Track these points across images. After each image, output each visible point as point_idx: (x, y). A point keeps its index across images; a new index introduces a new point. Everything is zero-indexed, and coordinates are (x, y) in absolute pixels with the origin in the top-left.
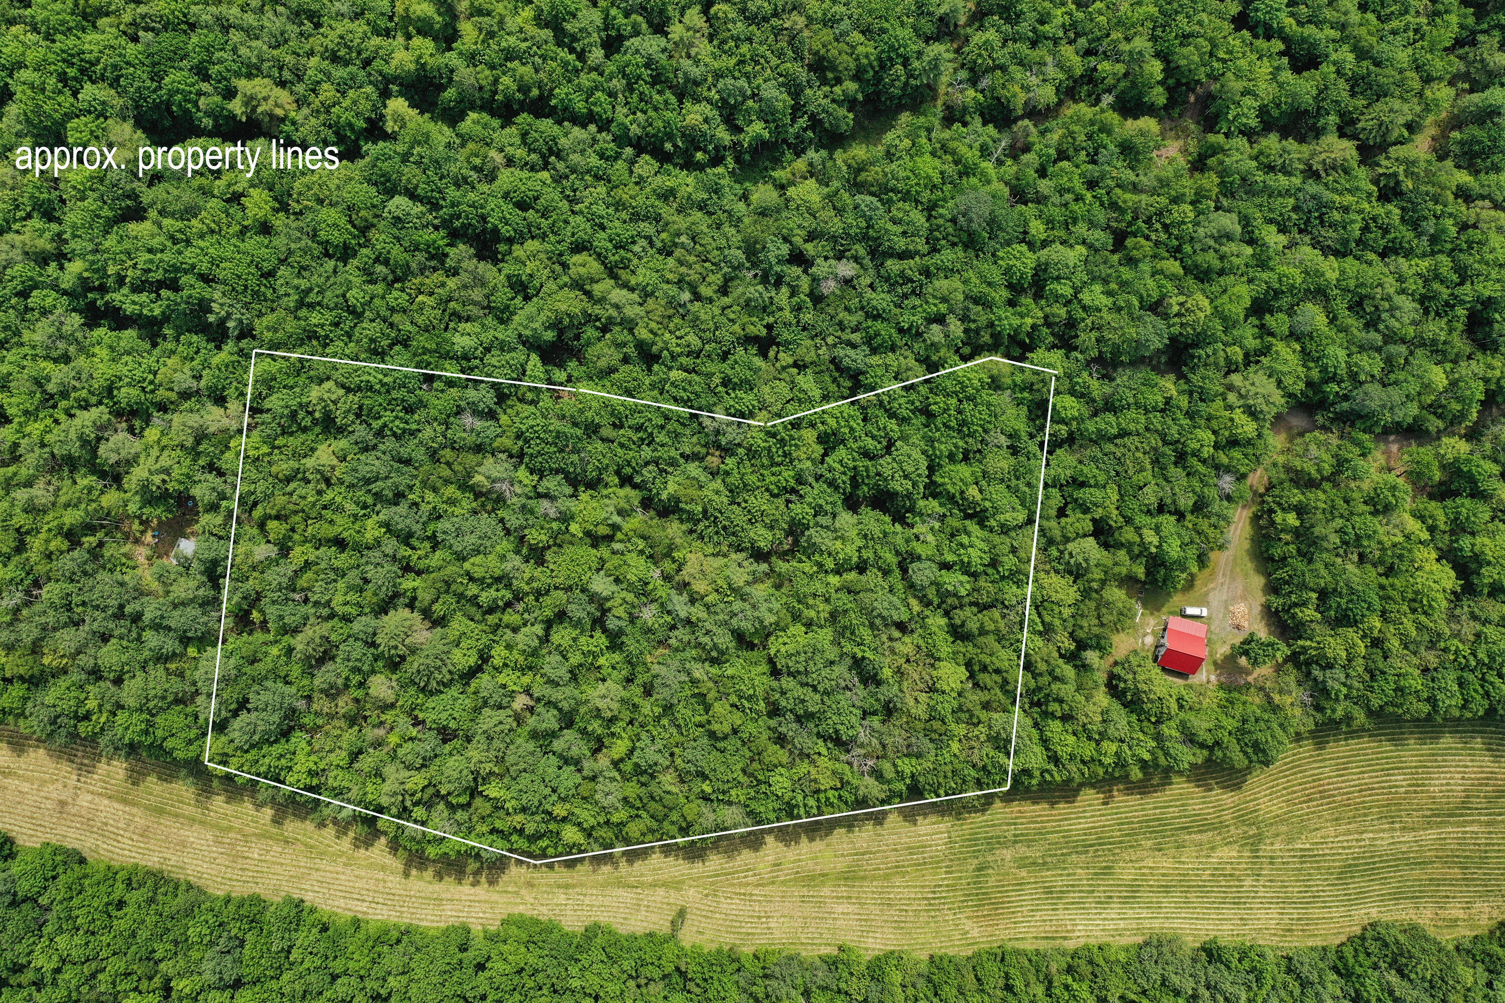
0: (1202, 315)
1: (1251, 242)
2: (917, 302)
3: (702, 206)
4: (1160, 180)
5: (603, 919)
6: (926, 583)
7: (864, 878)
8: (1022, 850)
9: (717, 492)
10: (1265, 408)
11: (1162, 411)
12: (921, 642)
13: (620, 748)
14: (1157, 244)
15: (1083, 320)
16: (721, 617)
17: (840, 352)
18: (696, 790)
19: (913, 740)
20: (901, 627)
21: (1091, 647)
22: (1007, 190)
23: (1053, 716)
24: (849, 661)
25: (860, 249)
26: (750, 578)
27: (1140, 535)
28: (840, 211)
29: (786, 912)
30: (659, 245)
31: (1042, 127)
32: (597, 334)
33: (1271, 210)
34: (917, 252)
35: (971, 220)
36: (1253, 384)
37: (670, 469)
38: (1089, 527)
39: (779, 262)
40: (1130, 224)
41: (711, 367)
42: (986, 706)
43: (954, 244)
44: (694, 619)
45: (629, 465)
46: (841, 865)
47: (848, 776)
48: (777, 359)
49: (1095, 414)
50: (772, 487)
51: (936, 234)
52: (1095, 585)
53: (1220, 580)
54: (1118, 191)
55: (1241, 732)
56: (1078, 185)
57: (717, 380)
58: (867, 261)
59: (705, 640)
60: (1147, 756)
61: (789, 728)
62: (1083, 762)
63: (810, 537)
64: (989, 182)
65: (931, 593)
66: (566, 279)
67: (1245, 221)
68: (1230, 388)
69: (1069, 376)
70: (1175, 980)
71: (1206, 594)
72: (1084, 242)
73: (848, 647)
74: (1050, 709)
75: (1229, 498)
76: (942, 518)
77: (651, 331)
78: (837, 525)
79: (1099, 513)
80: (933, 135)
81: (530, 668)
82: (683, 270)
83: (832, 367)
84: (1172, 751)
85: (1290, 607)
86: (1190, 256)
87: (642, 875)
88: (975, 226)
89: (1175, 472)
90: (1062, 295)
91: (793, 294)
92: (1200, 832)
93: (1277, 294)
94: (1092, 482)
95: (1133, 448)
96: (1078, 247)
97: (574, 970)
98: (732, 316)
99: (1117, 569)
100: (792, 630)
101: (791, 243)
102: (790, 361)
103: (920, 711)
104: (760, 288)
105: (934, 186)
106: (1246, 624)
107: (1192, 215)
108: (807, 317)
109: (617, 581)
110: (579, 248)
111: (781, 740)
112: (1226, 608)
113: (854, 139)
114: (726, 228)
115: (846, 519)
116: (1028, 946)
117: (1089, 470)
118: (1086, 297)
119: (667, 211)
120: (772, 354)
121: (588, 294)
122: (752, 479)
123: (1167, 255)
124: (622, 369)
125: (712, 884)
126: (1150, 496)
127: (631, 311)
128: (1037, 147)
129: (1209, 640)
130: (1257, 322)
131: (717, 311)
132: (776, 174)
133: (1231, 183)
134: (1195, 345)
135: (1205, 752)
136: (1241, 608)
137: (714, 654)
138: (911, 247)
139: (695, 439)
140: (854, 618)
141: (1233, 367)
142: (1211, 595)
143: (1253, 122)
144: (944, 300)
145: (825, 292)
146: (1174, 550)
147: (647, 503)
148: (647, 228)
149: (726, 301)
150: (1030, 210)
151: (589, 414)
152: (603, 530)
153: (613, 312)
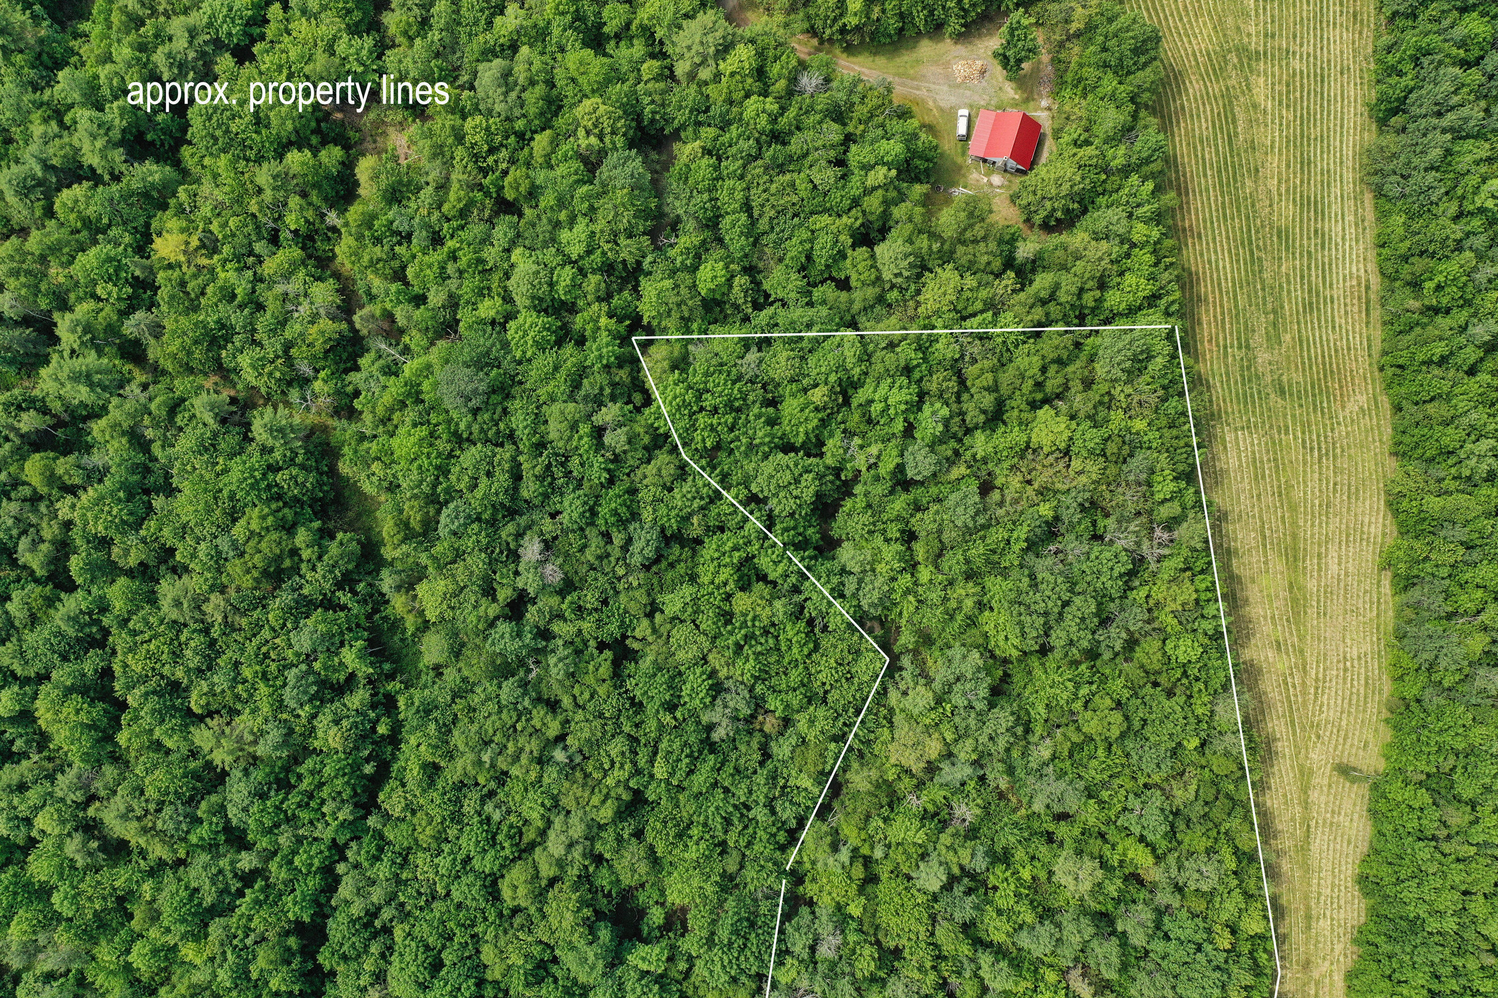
0: (602, 108)
1: (514, 47)
2: (576, 460)
3: (446, 730)
4: (434, 156)
5: (1349, 870)
6: (933, 459)
7: (1294, 537)
8: (1258, 339)
9: (812, 722)
10: (719, 34)
11: (719, 159)
12: (1006, 465)
13: (1141, 858)
14: (512, 161)
15: (604, 253)
16: (972, 722)
17: (636, 560)
18: (1195, 756)
19: (1132, 478)
20: (986, 488)
21: (1012, 252)
22: (441, 344)
23: (1099, 301)
24: (1030, 558)
25: (507, 531)
26: (922, 681)
27: (875, 189)
28: (458, 555)
29: (1339, 636)
30: (493, 785)
31: (365, 298)
32: (604, 871)
33: (476, 23)
34: (514, 459)
35: (475, 391)
36: (689, 48)
37: (782, 782)
38: (862, 252)
39: (519, 635)
40: (487, 194)
41: (651, 725)
42: (1088, 384)
43: (505, 411)
44: (974, 757)
45: (774, 835)
46: (1278, 565)
47: (1177, 562)
48: (644, 639)
49: (720, 240)
50: (806, 651)
51: (490, 434)
52: (936, 246)
53: (923, 93)
54: (446, 208)
55: (1122, 71)
56: (437, 256)
57: (667, 719)
58: (523, 520)
59: (1002, 743)
60: (1150, 185)
61: (1116, 636)
62: (1156, 265)
63: (872, 605)
64: (429, 367)
65: (946, 450)
66: (532, 910)
67: (489, 53)
68: (692, 76)
69: (673, 272)
71: (941, 110)
72: (508, 251)
73: (1011, 558)
74: (1091, 304)
75: (827, 80)
76: (848, 434)
77: (604, 802)
78: (857, 569)
79: (846, 239)
80: (368, 433)
81: (1036, 971)
82: (524, 759)
83: (654, 569)
84: (1144, 155)
85: (963, 9)
86: (529, 122)
87: (1293, 819)
88: (483, 387)
89: (796, 145)
90: (573, 280)
91: (560, 616)
92: (1234, 121)
93: (578, 17)
94: (808, 246)
95: (764, 196)
96: (513, 258)
98: (587, 695)
99: (918, 219)
100: (989, 628)
101: (497, 618)
102: (645, 622)
103: (1094, 468)
104: (552, 660)
105: (431, 434)
106: (979, 63)
107: (478, 119)
108: (590, 599)
109: (923, 856)
110: (493, 893)
111: (1131, 644)
112: (959, 86)
113: (370, 529)
114: (475, 700)
115: (846, 554)
116: (1378, 334)
117: (794, 249)
118: (576, 251)
119: (452, 774)
120: (636, 646)
121: (552, 882)
122: (795, 676)
123: (526, 150)
124: (650, 840)
125: (1303, 729)
126: (825, 176)
127: (577, 830)
128: (388, 306)
129: (998, 107)
130: (613, 43)
131: (580, 716)
132: (410, 630)
133: (441, 70)
134: (639, 117)
135: (1143, 113)
136: (960, 69)
137: (1020, 730)
138: (507, 466)
139: (743, 748)
140: (977, 551)
141: (667, 72)
142: (942, 104)
143: (368, 42)
144: (574, 427)
145: (559, 576)
146: (894, 148)
147: (825, 811)
148: (469, 806)
149: (566, 701)
150: (465, 316)
151: (709, 889)
152: (858, 872)
153: (577, 853)
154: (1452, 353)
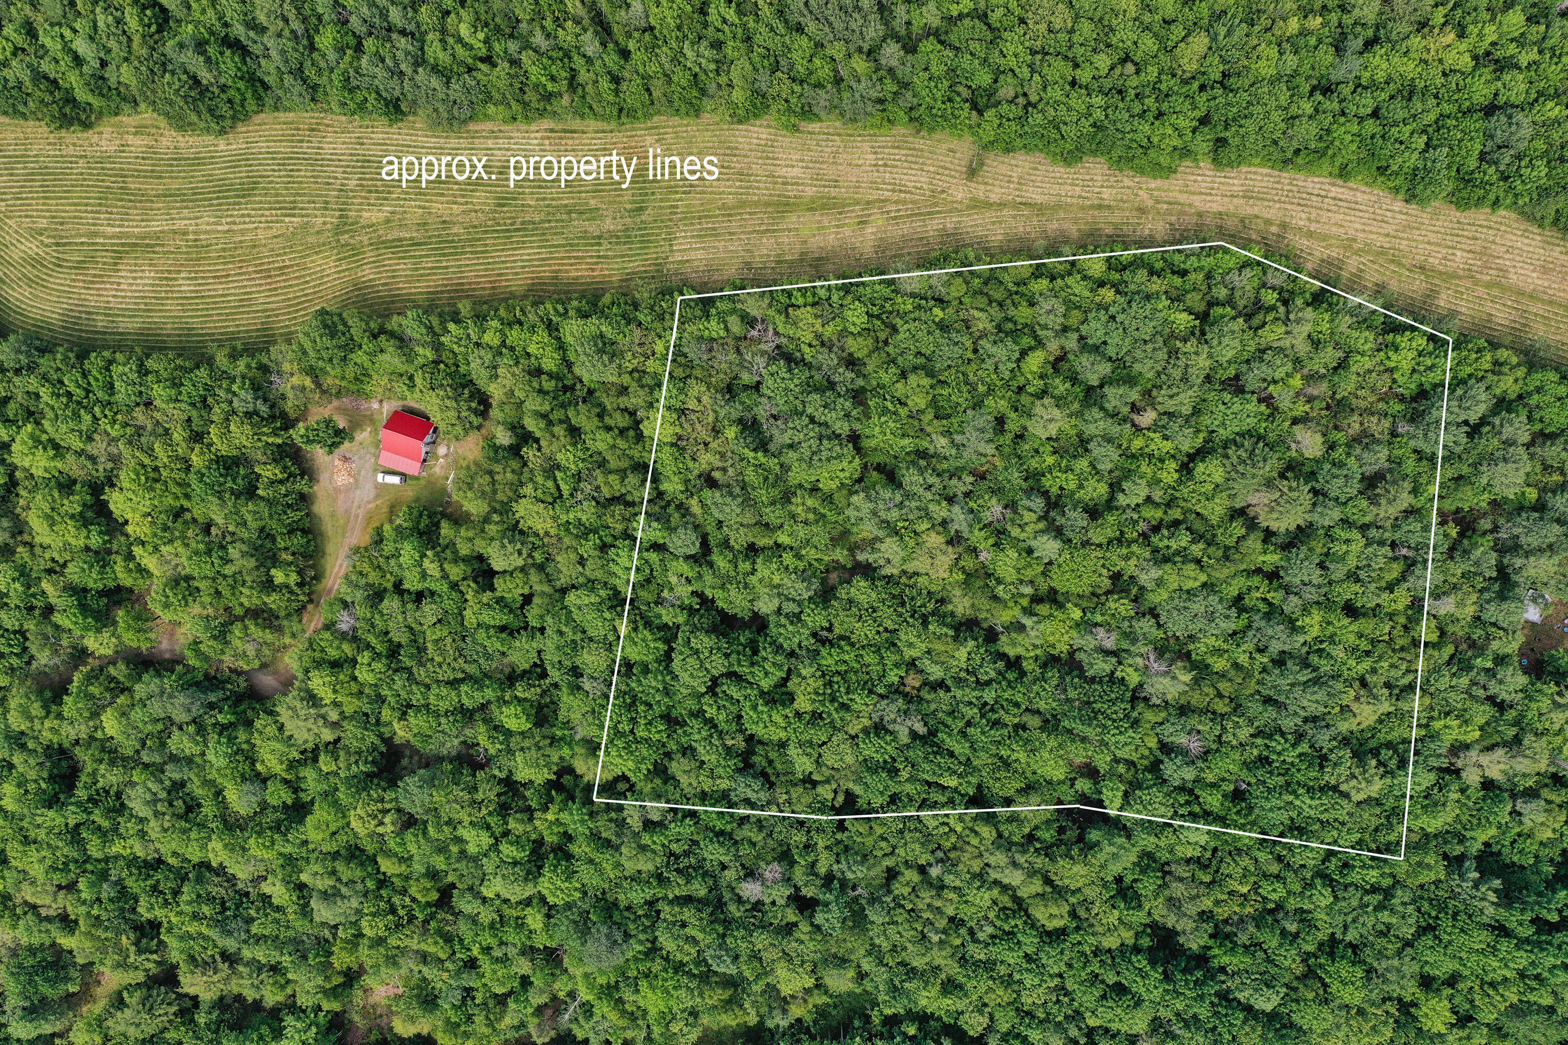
0: (359, 811)
1: (301, 887)
2: (674, 847)
3: (912, 973)
4: (395, 964)
5: (1060, 170)
6: (681, 531)
7: (767, 204)
8: (593, 228)
9: (911, 645)
10: (298, 705)
11: (410, 706)
12: (691, 464)
13: (1035, 362)
14: (404, 892)
15: (490, 814)
16: (914, 504)
17: (764, 796)
18: (950, 311)
19: (705, 357)
20: (712, 483)
21: (504, 449)
22: (566, 961)
23: (551, 375)
24: (772, 447)
25: (734, 911)
26: (877, 545)
27: (443, 570)
28: (755, 956)
29: (856, 170)
30: (963, 931)
31: (523, 1032)
32: (1039, 834)
33: (277, 921)
34: (671, 903)
35: (608, 936)
36: (309, 730)
37: (963, 674)
38: (498, 582)
39: (827, 904)
40: (432, 916)
41: (909, 788)
42: (623, 390)
43: (628, 908)
44: (944, 503)
45: (1009, 682)
46: (792, 220)
47: (780, 320)
48: (835, 792)
49: (484, 707)
50: (847, 648)
51: (647, 923)
52: (496, 517)
53: (361, 513)
54: (443, 956)
55: (350, 346)
56: (486, 965)
57: (905, 775)
58: (727, 896)
59: (932, 480)
60: (452, 326)
61: (844, 376)
62: (521, 323)
63: (808, 589)
64: (586, 976)
65: (676, 517)
66: (1073, 900)
67: (305, 911)
68: (335, 725)
69: (510, 752)
70: (435, 82)
71: (377, 496)
72: (484, 900)
73: (773, 463)
74: (553, 383)
75: (345, 605)
76: (659, 602)
77: (976, 833)
78: (776, 602)
79: (486, 597)
80: (644, 1034)
81: (1133, 456)
82: (938, 903)
83: (773, 778)
84: (424, 331)
85: (287, 479)
86: (369, 875)
87: (1014, 217)
88: (604, 930)
89: (399, 636)
90: (512, 844)
91: (813, 864)
92: (400, 240)
93: (277, 827)
94: (492, 632)
95: (445, 667)
96: (491, 895)
97: (1099, 114)
98: (883, 844)
99: (471, 534)
100: (833, 485)
101: (812, 924)
102: (820, 789)
103: (696, 389)
104: (850, 875)
105: (647, 976)
106: (337, 462)
107: (364, 923)
108: (799, 838)
109: (1030, 551)
110: (1055, 936)
111: (851, 362)
112: (357, 481)
113: (734, 1033)
114: (886, 946)
115: (766, 606)
116: (592, 124)
117: (494, 645)
118: (486, 840)
119: (952, 968)
120: (841, 799)
121: (1048, 881)
122: (870, 658)
123: (394, 879)
124: (1012, 792)
125: (936, 204)
126: (429, 612)
127: (999, 858)
128: (530, 1010)
129: (377, 447)
130: (302, 795)
131: (900, 851)
132: (825, 999)
133: (318, 955)
134: (369, 776)
135: (388, 327)
136: (342, 479)
137: (923, 463)
138: (677, 909)
139: (933, 706)
140: (763, 495)
141: (331, 747)
142: (372, 496)
143: (289, 1020)
144: (643, 848)
145: (775, 866)
146: (408, 551)
147: (991, 636)
148: (978, 953)
149: (889, 862)
150: (541, 941)
151: (1052, 743)
152: (1043, 609)
153: (1021, 859)
154: (609, 73)
